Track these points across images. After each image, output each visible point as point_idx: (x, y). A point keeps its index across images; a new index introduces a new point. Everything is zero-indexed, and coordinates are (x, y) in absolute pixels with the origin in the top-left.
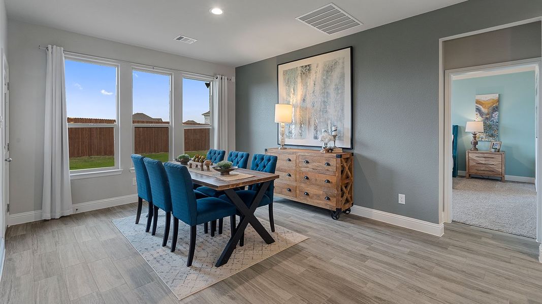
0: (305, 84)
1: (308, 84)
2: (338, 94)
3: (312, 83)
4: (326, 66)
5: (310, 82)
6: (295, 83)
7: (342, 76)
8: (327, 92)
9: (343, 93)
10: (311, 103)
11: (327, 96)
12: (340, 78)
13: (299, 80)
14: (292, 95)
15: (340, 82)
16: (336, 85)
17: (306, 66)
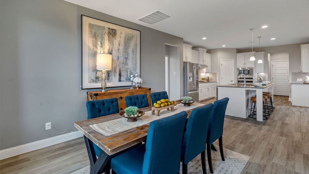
0: (111, 42)
1: (114, 43)
2: (134, 54)
3: (117, 43)
4: (127, 36)
5: (116, 42)
6: (102, 38)
7: (136, 45)
8: (128, 52)
9: (136, 54)
10: (117, 57)
11: (127, 54)
12: (135, 46)
13: (106, 37)
14: (99, 48)
15: (135, 48)
16: (133, 49)
17: (112, 29)
